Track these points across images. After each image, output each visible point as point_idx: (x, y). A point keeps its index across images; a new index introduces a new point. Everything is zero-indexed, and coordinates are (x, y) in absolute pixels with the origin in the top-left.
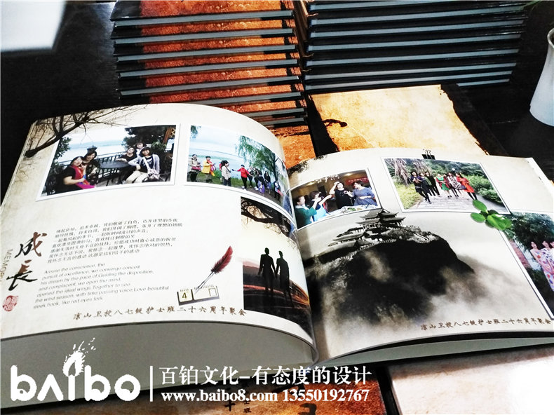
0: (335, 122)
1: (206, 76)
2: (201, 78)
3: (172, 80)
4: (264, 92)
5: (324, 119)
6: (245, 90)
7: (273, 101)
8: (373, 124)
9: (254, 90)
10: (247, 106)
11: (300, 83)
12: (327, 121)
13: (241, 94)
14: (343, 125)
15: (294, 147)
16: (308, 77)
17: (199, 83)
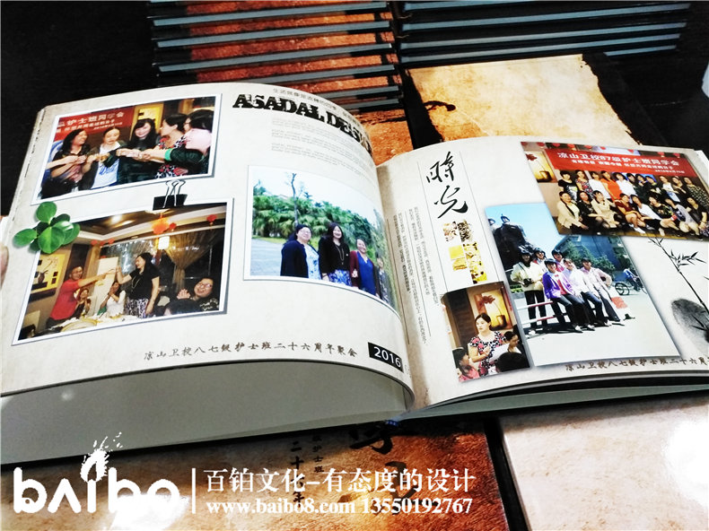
0: (441, 104)
1: (269, 44)
2: (263, 47)
3: (225, 51)
4: (346, 65)
5: (425, 101)
6: (321, 63)
7: (357, 76)
8: (489, 107)
9: (333, 63)
10: (323, 84)
11: (394, 53)
12: (430, 103)
13: (316, 68)
14: (451, 108)
15: (385, 138)
16: (404, 46)
17: (260, 54)
